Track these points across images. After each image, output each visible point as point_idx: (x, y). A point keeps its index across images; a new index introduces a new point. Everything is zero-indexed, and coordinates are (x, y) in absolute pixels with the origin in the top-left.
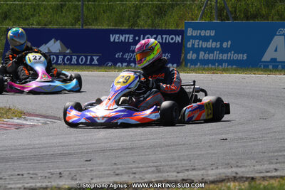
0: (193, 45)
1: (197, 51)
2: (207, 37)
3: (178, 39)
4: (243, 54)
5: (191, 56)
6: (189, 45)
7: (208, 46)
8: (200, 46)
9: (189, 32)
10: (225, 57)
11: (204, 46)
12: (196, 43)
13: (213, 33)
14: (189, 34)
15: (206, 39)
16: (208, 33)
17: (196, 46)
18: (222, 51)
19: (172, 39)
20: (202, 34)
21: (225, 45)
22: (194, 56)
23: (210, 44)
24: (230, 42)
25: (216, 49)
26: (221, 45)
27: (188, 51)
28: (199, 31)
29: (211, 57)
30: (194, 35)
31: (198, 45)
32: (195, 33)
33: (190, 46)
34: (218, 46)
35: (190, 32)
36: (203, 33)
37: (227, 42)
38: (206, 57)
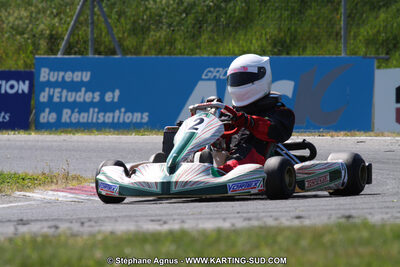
0: (51, 97)
1: (58, 108)
2: (77, 82)
3: (24, 87)
4: (142, 113)
5: (47, 116)
6: (43, 97)
7: (78, 100)
8: (63, 100)
9: (42, 74)
10: (109, 117)
11: (70, 100)
12: (57, 95)
13: (86, 76)
14: (42, 79)
15: (74, 87)
16: (78, 76)
17: (56, 99)
18: (104, 107)
19: (12, 87)
20: (68, 79)
21: (108, 97)
22: (53, 117)
23: (83, 96)
24: (117, 93)
25: (92, 104)
26: (102, 97)
27: (41, 107)
28: (61, 74)
29: (84, 118)
30: (53, 79)
31: (61, 97)
32: (54, 77)
33: (45, 100)
34: (97, 98)
35: (45, 75)
36: (69, 76)
37: (113, 92)
38: (75, 118)
